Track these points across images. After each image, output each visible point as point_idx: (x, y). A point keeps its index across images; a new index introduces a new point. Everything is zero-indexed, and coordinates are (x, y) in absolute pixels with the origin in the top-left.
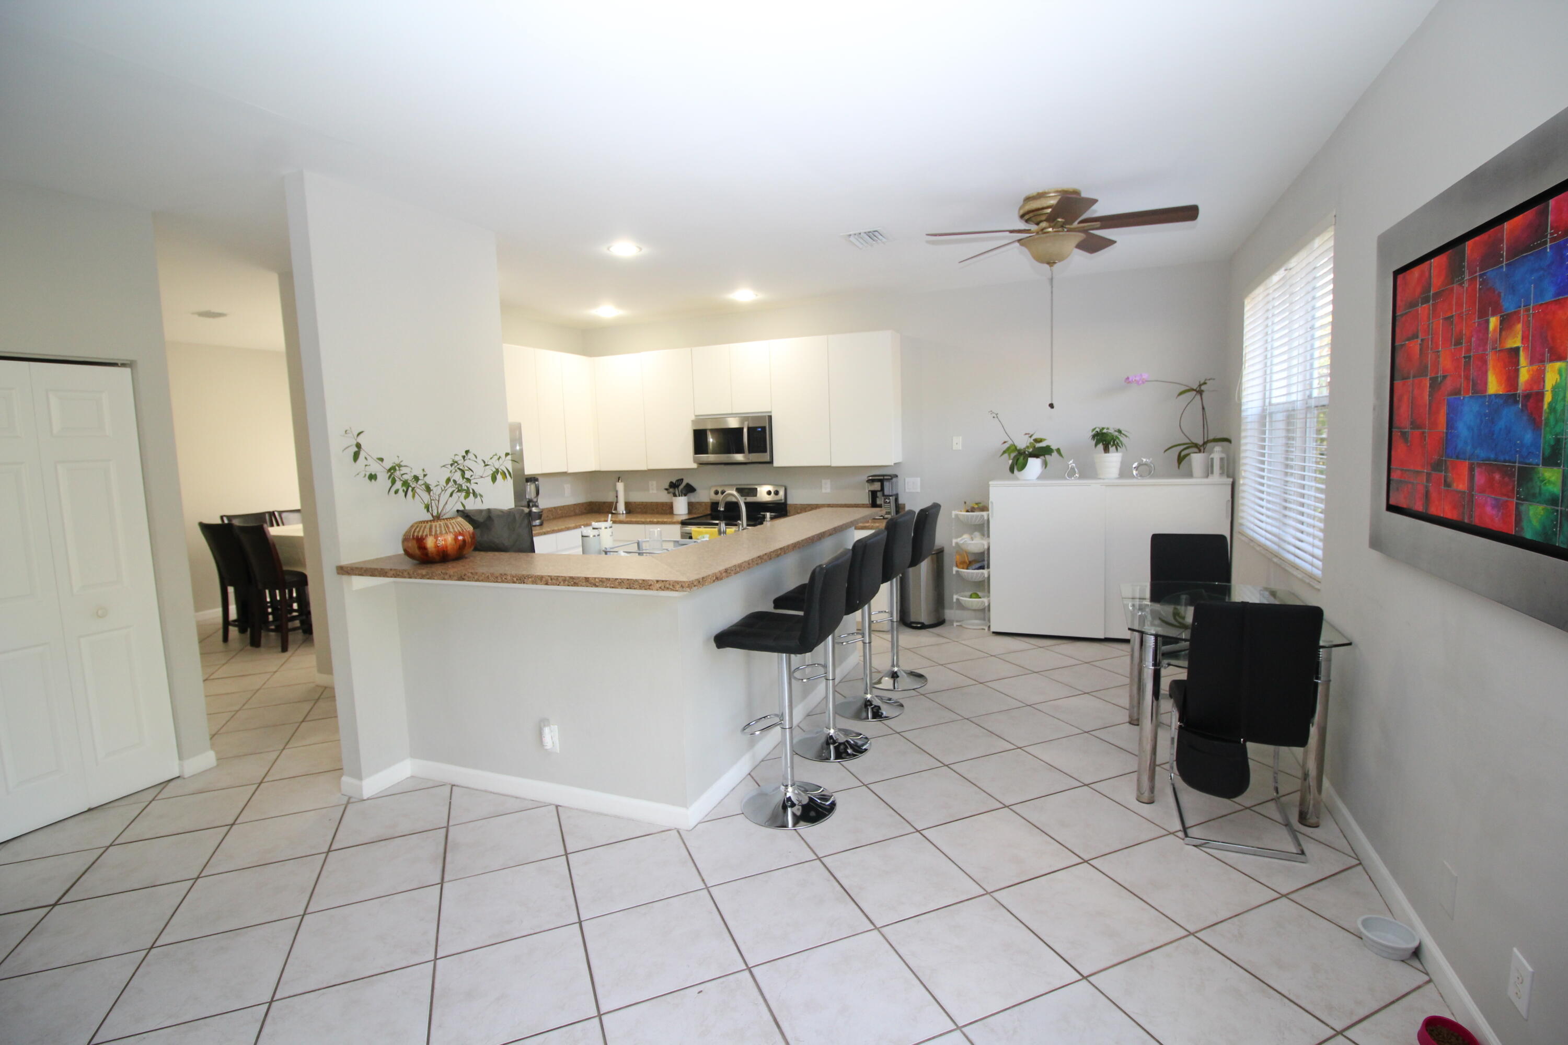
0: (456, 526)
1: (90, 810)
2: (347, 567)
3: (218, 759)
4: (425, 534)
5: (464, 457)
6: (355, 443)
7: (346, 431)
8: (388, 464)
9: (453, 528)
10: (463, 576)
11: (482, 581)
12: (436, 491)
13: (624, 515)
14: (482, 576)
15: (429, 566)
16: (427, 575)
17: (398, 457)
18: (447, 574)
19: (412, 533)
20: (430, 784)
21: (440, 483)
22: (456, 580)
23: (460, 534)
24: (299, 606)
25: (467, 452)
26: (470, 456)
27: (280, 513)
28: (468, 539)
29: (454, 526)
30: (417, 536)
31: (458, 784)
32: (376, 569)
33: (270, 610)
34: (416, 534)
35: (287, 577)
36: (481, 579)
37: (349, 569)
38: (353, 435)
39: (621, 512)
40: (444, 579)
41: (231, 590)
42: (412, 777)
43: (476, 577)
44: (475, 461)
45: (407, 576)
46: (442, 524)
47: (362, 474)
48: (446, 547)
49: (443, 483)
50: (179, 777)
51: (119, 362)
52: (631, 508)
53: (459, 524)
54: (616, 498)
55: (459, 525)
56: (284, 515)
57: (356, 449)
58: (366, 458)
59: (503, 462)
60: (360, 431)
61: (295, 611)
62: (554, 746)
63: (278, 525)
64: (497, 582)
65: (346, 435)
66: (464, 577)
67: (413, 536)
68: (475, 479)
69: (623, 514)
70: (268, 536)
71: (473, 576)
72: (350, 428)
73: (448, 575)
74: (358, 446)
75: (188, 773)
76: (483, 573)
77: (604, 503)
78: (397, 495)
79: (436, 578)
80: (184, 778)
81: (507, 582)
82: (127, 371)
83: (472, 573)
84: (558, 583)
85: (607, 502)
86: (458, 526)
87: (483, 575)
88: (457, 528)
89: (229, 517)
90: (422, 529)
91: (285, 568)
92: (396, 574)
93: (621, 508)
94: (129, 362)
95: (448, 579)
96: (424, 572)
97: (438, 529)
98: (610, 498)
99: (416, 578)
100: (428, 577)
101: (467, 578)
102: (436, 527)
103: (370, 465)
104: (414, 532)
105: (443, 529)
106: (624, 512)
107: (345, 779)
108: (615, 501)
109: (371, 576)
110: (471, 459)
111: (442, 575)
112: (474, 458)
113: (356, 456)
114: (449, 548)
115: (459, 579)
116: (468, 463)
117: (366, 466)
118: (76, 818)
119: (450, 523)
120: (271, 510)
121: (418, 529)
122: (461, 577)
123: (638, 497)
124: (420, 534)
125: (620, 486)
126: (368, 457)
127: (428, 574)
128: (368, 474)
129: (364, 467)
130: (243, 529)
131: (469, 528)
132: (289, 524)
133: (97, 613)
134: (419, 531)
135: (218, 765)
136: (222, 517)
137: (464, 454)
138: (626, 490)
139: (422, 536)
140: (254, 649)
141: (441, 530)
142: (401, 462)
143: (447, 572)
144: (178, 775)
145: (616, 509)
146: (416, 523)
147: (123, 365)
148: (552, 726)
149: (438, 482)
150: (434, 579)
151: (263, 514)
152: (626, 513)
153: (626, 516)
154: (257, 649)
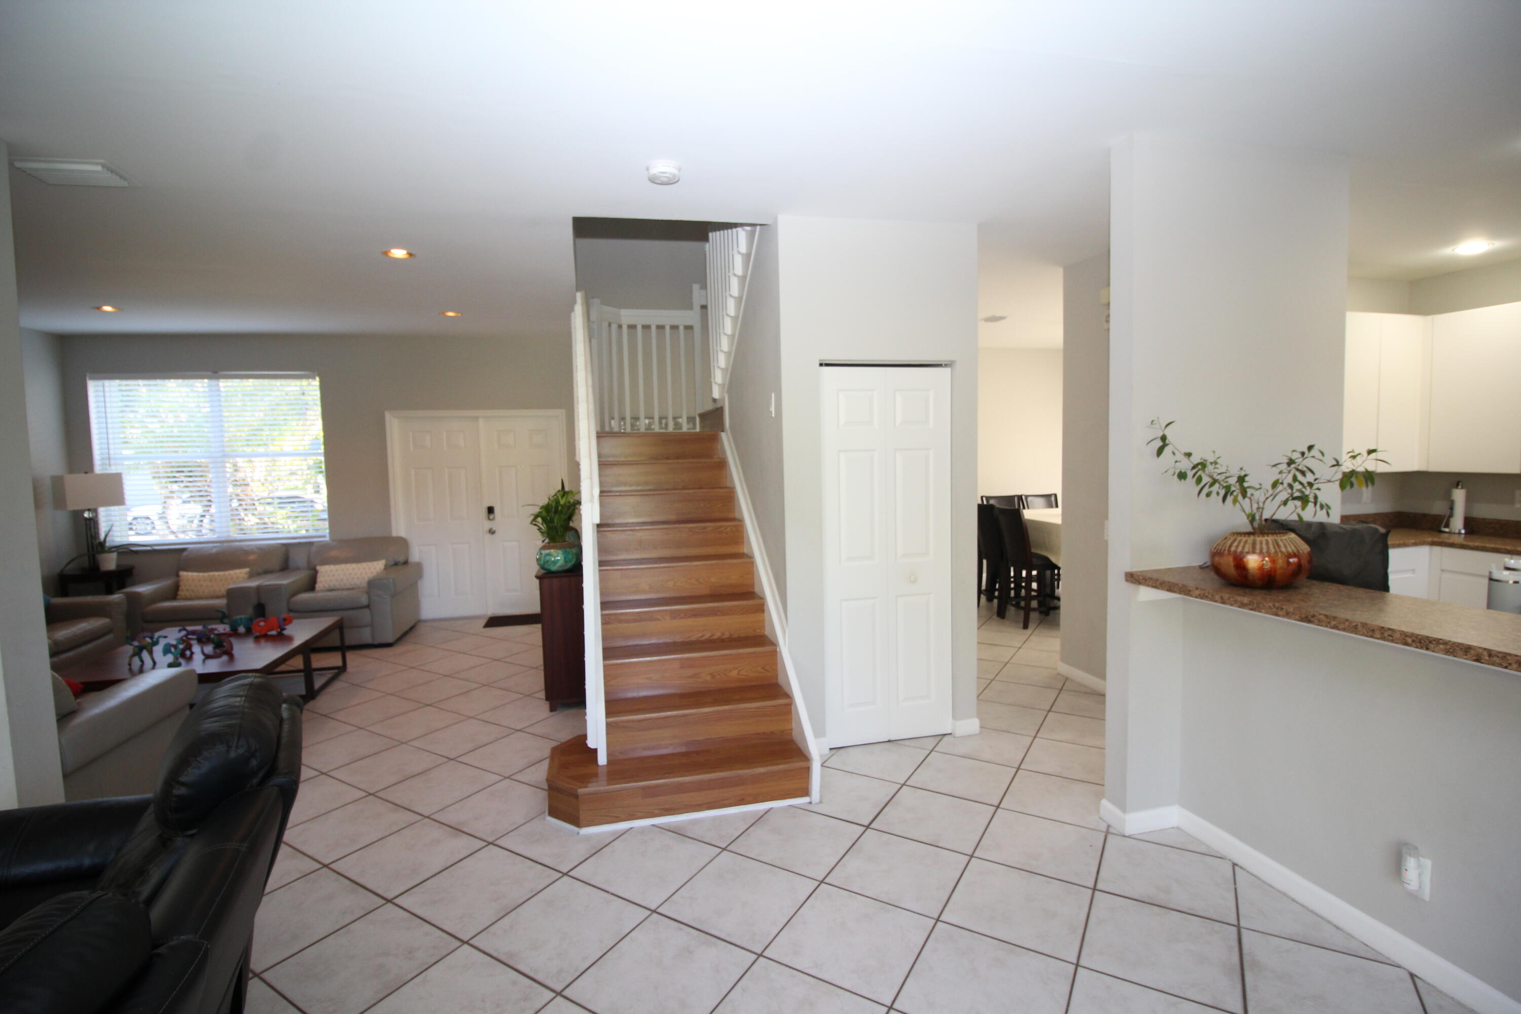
0: (1289, 544)
1: (889, 741)
2: (1139, 576)
3: (981, 727)
4: (1246, 550)
5: (1303, 454)
6: (1161, 434)
7: (1152, 421)
8: (1195, 459)
9: (1285, 547)
10: (1310, 617)
11: (1344, 630)
12: (1259, 496)
13: (1463, 536)
14: (1344, 623)
15: (1247, 591)
16: (1250, 605)
17: (1214, 452)
18: (1282, 609)
19: (1227, 548)
20: (1202, 849)
21: (1263, 486)
22: (1298, 620)
23: (1295, 555)
24: (1038, 586)
25: (1310, 448)
26: (1314, 452)
27: (1027, 497)
28: (1304, 562)
29: (1287, 544)
30: (1234, 551)
31: (1243, 866)
32: (1176, 584)
33: (1012, 586)
34: (1233, 549)
35: (1034, 560)
36: (1341, 626)
37: (1141, 577)
38: (1160, 426)
39: (1457, 531)
40: (1277, 615)
41: (985, 562)
42: (1178, 828)
43: (1333, 623)
44: (1320, 460)
45: (1219, 600)
46: (1270, 541)
47: (1171, 472)
48: (1275, 571)
49: (1268, 485)
50: (951, 734)
51: (943, 363)
52: (1473, 526)
53: (1291, 541)
54: (1449, 511)
55: (1292, 543)
56: (1029, 499)
57: (1160, 444)
58: (1174, 453)
59: (1363, 462)
60: (1171, 421)
61: (1034, 590)
62: (1420, 888)
63: (1028, 508)
64: (1372, 637)
65: (1153, 426)
66: (1312, 619)
67: (1229, 551)
68: (1318, 483)
69: (1460, 533)
70: (1023, 519)
71: (1328, 620)
72: (1158, 418)
73: (1284, 611)
74: (1164, 438)
75: (959, 732)
76: (1347, 620)
77: (1425, 515)
78: (1208, 498)
79: (1263, 611)
80: (955, 737)
81: (1392, 641)
82: (947, 371)
83: (1326, 616)
84: (1505, 665)
85: (1429, 515)
86: (1291, 545)
87: (1347, 623)
88: (1291, 547)
89: (988, 498)
90: (1242, 544)
91: (1033, 550)
92: (1204, 595)
93: (1457, 523)
94: (949, 363)
95: (1283, 616)
96: (1246, 600)
97: (1264, 546)
98: (1437, 508)
99: (1231, 605)
100: (1251, 607)
101: (1316, 621)
102: (1261, 543)
103: (1180, 462)
104: (1231, 546)
105: (1271, 547)
106: (1463, 531)
107: (1105, 803)
108: (1448, 514)
109: (1168, 590)
110: (1316, 456)
111: (1274, 610)
112: (1319, 456)
113: (1160, 451)
114: (1278, 572)
115: (1302, 620)
116: (1309, 462)
117: (1176, 462)
118: (881, 744)
119: (1281, 540)
120: (1019, 494)
121: (1236, 544)
122: (1306, 617)
123: (1488, 511)
124: (1240, 549)
125: (1459, 496)
126: (1176, 452)
127: (1251, 603)
128: (1177, 471)
129: (1174, 463)
130: (1002, 511)
131: (1305, 548)
132: (1034, 508)
133: (910, 578)
134: (1237, 546)
135: (980, 733)
136: (982, 497)
137: (1306, 450)
138: (1469, 500)
139: (1242, 552)
140: (998, 619)
141: (1268, 548)
142: (1218, 458)
143: (1284, 607)
144: (950, 732)
145: (1447, 525)
146: (1234, 534)
147: (946, 365)
148: (1421, 858)
149: (1260, 484)
150: (1260, 612)
151: (1012, 497)
152: (1466, 533)
153: (1465, 538)
154: (1001, 620)
